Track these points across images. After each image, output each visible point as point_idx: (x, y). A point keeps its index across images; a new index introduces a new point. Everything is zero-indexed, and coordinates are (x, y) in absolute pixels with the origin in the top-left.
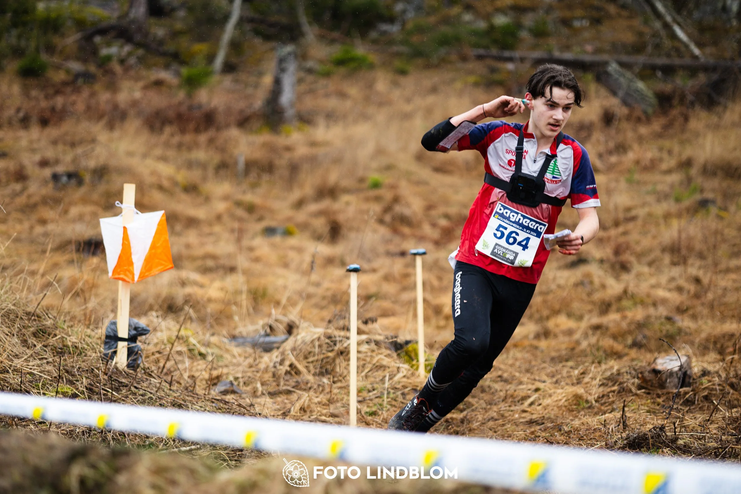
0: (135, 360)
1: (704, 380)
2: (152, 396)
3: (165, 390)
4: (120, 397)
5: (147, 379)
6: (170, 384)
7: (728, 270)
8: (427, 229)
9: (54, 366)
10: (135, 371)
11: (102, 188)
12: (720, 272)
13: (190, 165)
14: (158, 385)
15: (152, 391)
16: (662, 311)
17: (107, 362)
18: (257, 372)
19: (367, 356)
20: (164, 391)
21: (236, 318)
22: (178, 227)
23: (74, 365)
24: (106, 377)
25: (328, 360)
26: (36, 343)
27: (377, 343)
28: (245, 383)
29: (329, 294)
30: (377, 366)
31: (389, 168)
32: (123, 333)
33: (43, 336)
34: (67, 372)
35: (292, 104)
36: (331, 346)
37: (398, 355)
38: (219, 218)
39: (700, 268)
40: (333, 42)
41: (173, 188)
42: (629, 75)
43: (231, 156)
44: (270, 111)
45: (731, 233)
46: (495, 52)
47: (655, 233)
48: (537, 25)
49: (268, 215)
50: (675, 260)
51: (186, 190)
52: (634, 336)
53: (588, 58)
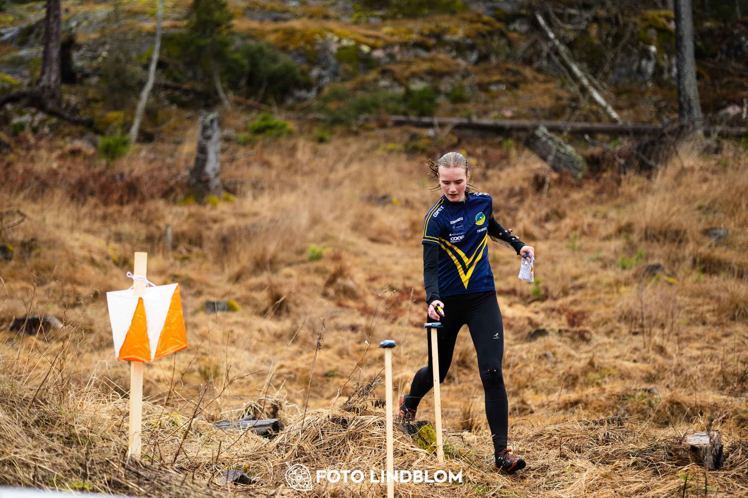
3: (189, 483)
4: (145, 492)
5: (166, 472)
8: (372, 302)
11: (30, 262)
12: (682, 340)
13: (119, 238)
15: (176, 486)
23: (87, 457)
29: (284, 370)
31: (325, 238)
33: (46, 424)
34: (81, 465)
35: (217, 175)
37: (412, 437)
39: (662, 337)
40: (249, 109)
41: (106, 262)
42: (558, 139)
43: (158, 228)
44: (194, 181)
45: (683, 300)
46: (413, 118)
47: (607, 302)
48: (454, 90)
49: (206, 290)
50: (633, 330)
51: (117, 264)
52: (615, 410)
53: (507, 123)
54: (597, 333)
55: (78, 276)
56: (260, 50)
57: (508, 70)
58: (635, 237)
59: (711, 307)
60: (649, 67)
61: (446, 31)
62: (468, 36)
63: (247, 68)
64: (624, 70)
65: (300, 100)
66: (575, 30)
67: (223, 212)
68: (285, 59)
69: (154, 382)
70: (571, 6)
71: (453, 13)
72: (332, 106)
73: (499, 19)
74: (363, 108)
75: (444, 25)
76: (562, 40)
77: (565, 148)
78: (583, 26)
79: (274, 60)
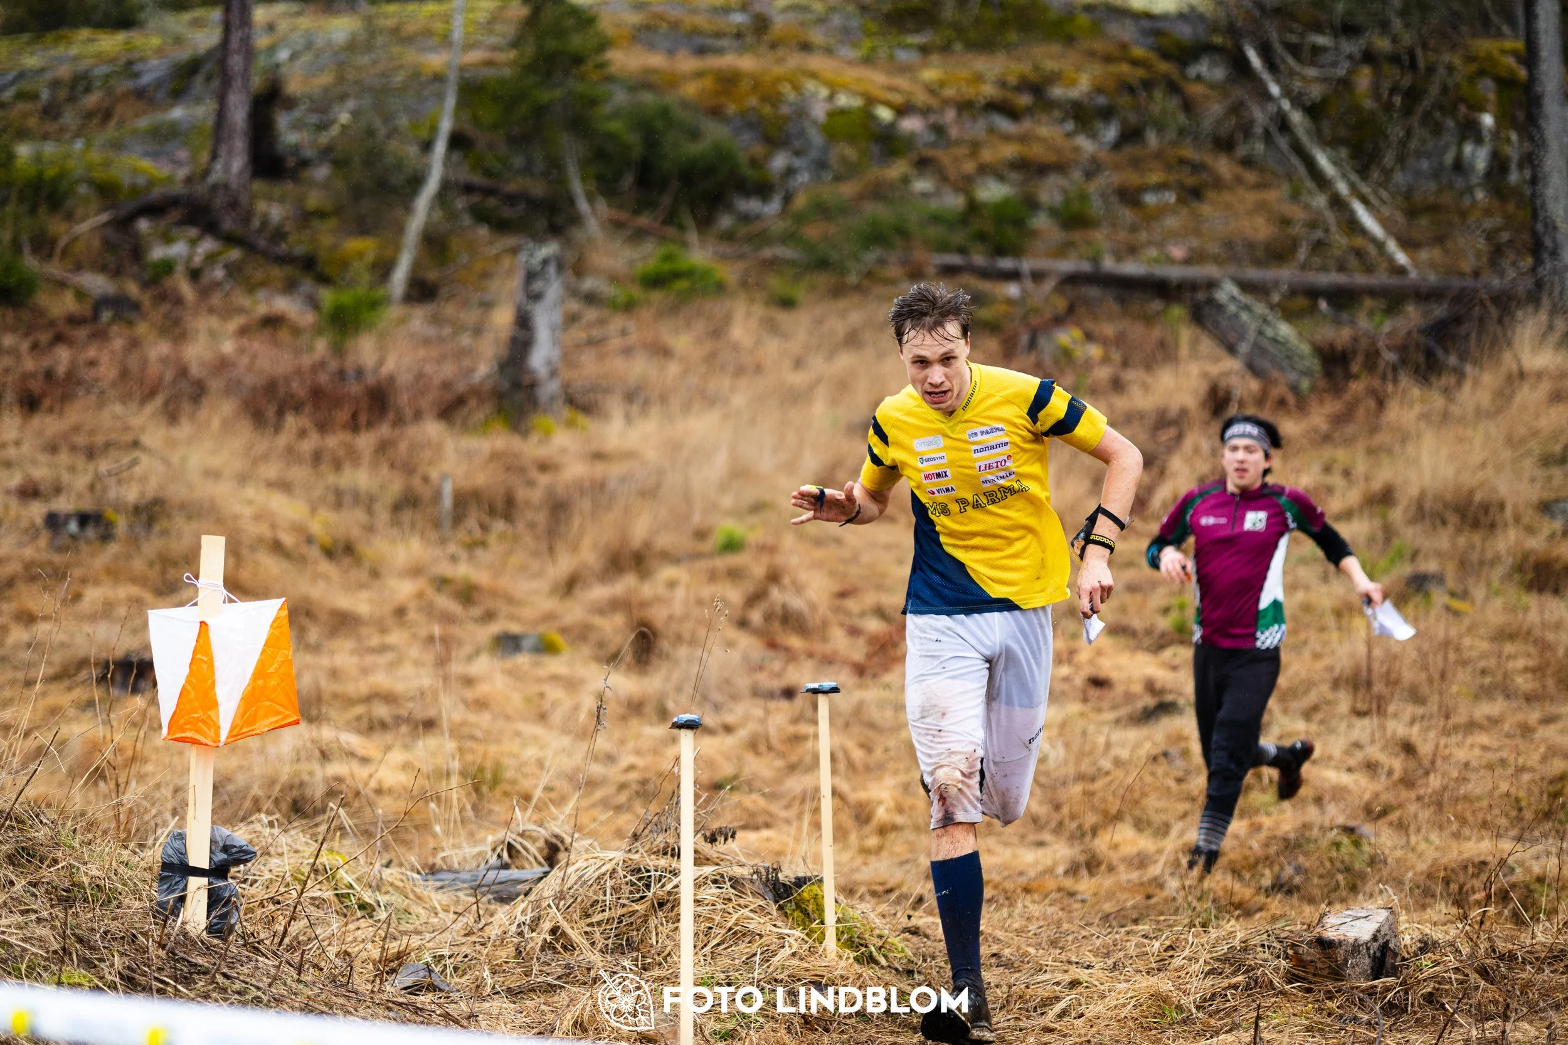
0: (225, 916)
1: (1426, 960)
2: (259, 993)
3: (288, 982)
4: (192, 995)
5: (250, 959)
6: (299, 970)
7: (1472, 726)
8: (839, 640)
9: (53, 928)
10: (224, 940)
11: (152, 546)
12: (1456, 728)
13: (338, 499)
14: (273, 971)
15: (260, 985)
16: (1335, 814)
17: (165, 921)
18: (483, 944)
19: (714, 911)
20: (285, 984)
21: (437, 828)
22: (314, 634)
23: (96, 926)
24: (162, 953)
25: (632, 919)
26: (13, 878)
27: (736, 882)
28: (456, 969)
29: (633, 776)
30: (735, 933)
31: (758, 508)
32: (199, 857)
33: (30, 862)
34: (80, 940)
35: (553, 374)
36: (638, 891)
37: (781, 908)
38: (400, 612)
39: (1413, 722)
40: (638, 236)
41: (304, 549)
42: (1260, 308)
43: (426, 479)
44: (506, 385)
45: (1476, 646)
46: (979, 259)
47: (1318, 648)
48: (1067, 202)
49: (504, 609)
50: (1360, 706)
51: (329, 553)
52: (1276, 868)
53: (1175, 273)
54: (1285, 711)
55: (245, 575)
56: (665, 113)
57: (1182, 161)
58: (1397, 515)
59: (1531, 663)
60: (1479, 158)
61: (1054, 78)
62: (1099, 90)
63: (637, 153)
64: (1425, 165)
65: (746, 218)
66: (1325, 80)
67: (564, 451)
68: (715, 133)
69: (372, 795)
70: (1319, 29)
71: (1069, 40)
72: (813, 232)
73: (1165, 55)
74: (876, 237)
75: (1050, 65)
76: (1297, 100)
77: (1274, 327)
78: (1341, 72)
79: (694, 134)
